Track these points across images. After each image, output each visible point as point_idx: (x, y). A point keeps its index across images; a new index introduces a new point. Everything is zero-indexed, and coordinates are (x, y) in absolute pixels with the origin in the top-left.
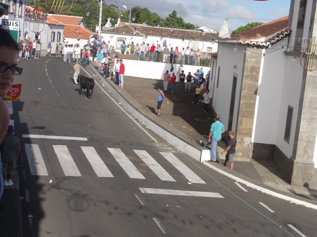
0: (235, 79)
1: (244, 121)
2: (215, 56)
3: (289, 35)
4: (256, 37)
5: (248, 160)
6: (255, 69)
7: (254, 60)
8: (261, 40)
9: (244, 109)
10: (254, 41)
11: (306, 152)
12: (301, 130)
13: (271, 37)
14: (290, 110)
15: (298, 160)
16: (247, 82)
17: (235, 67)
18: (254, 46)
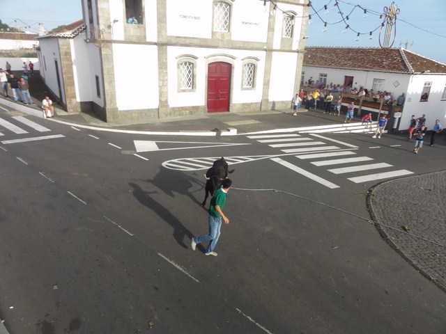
0: (56, 62)
1: (69, 88)
2: (38, 49)
3: (85, 29)
4: (63, 32)
5: (78, 113)
6: (68, 54)
7: (66, 47)
8: (68, 33)
9: (67, 81)
10: (62, 34)
11: (112, 102)
12: (106, 89)
13: (73, 31)
14: (97, 78)
15: (108, 107)
16: (64, 63)
17: (54, 54)
18: (63, 37)
